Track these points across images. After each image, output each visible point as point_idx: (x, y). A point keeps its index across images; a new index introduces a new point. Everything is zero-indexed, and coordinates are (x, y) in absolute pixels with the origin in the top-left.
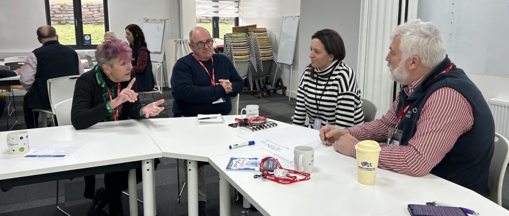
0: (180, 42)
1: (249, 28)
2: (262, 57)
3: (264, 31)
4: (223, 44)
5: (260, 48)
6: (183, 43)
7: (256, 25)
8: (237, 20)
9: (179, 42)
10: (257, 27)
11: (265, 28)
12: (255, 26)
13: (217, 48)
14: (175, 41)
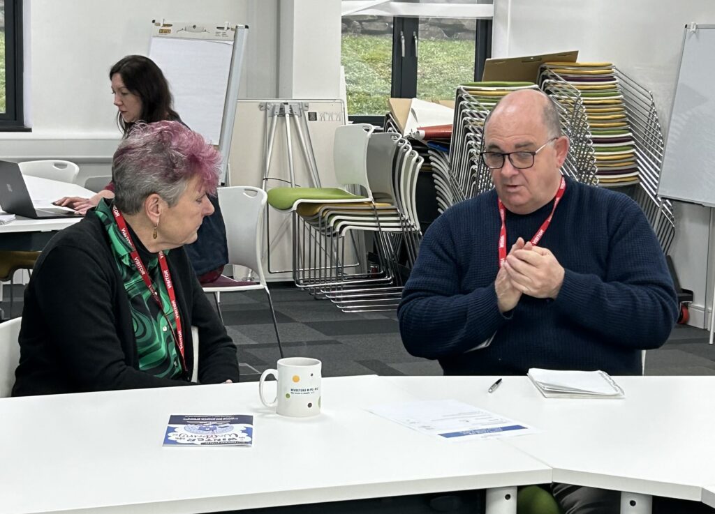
0: (282, 109)
1: (547, 65)
2: (600, 173)
3: (605, 75)
4: (451, 122)
5: (596, 141)
6: (292, 115)
7: (576, 53)
8: (484, 29)
9: (277, 110)
10: (580, 60)
11: (608, 66)
12: (570, 57)
13: (427, 137)
14: (264, 107)
